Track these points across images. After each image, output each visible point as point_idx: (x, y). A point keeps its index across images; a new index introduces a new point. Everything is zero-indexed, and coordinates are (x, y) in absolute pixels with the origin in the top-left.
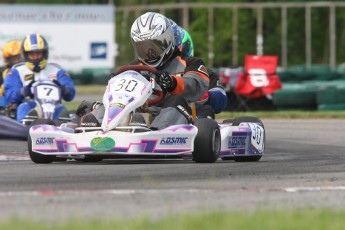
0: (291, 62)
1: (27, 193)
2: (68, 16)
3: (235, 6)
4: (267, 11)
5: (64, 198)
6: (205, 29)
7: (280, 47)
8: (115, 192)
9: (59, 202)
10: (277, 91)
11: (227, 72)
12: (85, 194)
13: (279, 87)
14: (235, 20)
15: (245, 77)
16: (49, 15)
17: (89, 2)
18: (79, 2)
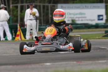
2: (90, 7)
9: (82, 65)
12: (91, 62)
16: (84, 7)
17: (97, 2)
18: (94, 2)
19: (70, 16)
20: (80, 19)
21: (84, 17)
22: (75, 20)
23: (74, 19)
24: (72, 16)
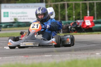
0: (97, 18)
1: (20, 57)
2: (32, 7)
3: (81, 2)
4: (90, 3)
5: (31, 58)
6: (72, 9)
7: (94, 14)
8: (46, 56)
9: (30, 59)
10: (93, 27)
11: (79, 21)
12: (37, 56)
13: (94, 25)
14: (81, 6)
15: (84, 23)
16: (26, 7)
17: (38, 2)
18: (35, 2)
19: (13, 15)
20: (22, 18)
21: (25, 16)
22: (17, 19)
23: (17, 17)
24: (15, 15)
